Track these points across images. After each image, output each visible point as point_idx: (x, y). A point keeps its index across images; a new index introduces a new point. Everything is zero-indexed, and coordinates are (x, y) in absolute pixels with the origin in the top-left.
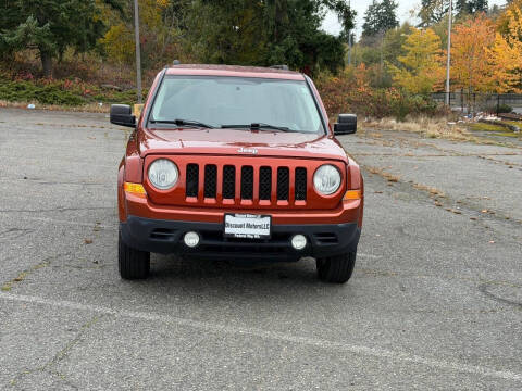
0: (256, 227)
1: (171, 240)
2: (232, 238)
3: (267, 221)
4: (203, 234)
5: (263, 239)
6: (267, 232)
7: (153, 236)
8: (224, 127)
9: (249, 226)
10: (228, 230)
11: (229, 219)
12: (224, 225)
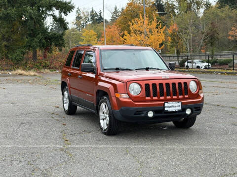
0: (175, 107)
1: (143, 115)
2: (167, 112)
3: (179, 104)
4: (155, 112)
5: (179, 111)
6: (180, 108)
7: (135, 114)
8: (136, 69)
9: (173, 106)
10: (166, 109)
11: (166, 104)
12: (164, 107)
